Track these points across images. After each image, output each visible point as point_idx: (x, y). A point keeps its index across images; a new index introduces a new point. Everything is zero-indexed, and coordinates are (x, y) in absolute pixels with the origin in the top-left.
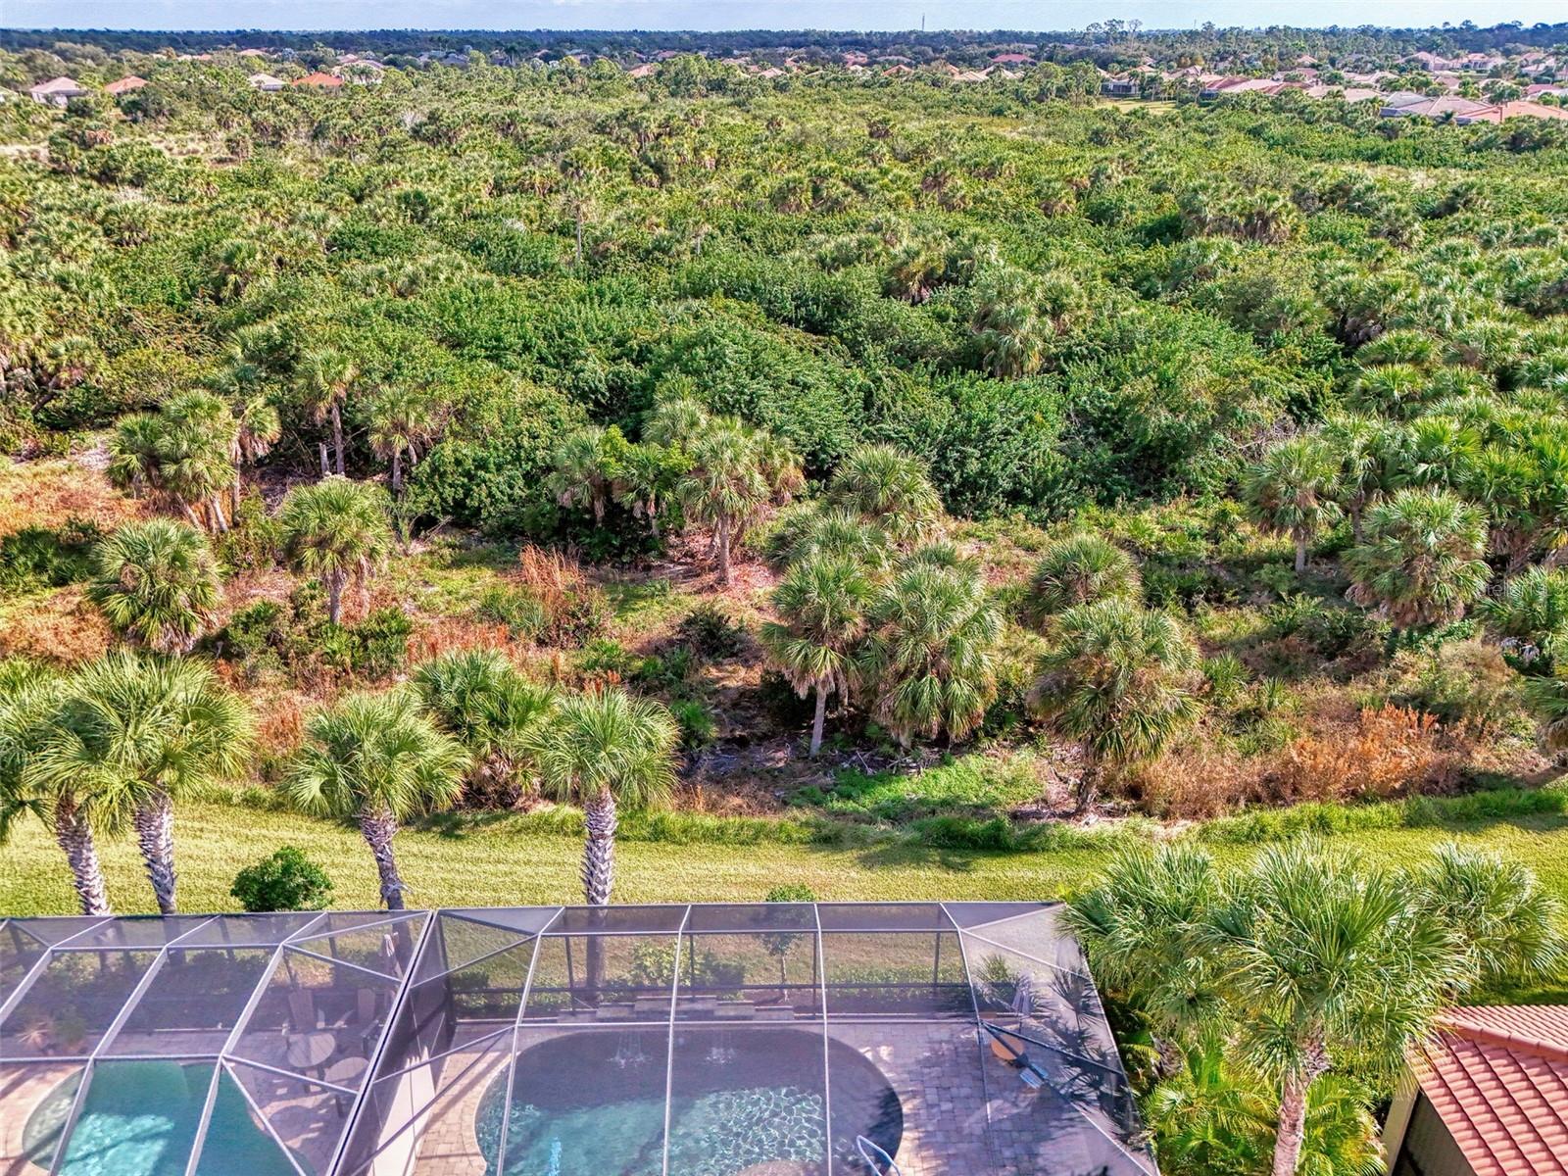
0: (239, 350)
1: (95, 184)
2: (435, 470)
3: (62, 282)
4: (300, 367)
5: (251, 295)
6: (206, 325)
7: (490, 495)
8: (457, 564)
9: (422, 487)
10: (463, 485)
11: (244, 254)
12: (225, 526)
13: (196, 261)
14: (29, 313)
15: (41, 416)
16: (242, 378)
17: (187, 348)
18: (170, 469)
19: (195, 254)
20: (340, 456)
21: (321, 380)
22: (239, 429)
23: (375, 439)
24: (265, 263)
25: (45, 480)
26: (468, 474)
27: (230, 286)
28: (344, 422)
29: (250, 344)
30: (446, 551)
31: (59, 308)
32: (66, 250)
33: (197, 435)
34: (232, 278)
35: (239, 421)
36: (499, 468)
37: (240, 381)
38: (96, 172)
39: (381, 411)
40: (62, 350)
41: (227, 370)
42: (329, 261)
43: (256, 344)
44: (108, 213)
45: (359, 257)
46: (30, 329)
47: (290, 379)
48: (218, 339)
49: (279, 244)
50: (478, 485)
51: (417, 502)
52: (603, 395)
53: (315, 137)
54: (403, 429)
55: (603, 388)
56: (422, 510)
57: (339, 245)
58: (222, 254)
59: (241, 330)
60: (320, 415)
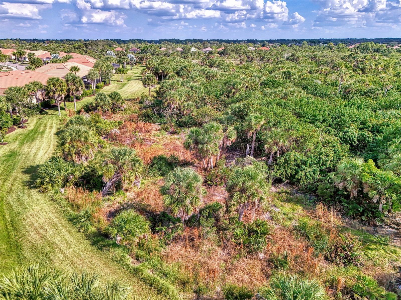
0: (230, 110)
1: (208, 67)
2: (286, 161)
3: (192, 88)
4: (247, 118)
5: (237, 95)
6: (223, 103)
7: (305, 175)
8: (288, 201)
9: (280, 167)
10: (295, 170)
11: (238, 84)
12: (212, 167)
13: (225, 85)
14: (181, 95)
15: (178, 122)
16: (229, 119)
17: (217, 109)
18: (200, 146)
19: (225, 84)
20: (253, 149)
21: (253, 123)
22: (223, 136)
23: (266, 146)
24: (243, 87)
25: (172, 140)
26: (298, 165)
27: (232, 93)
28: (256, 138)
29: (234, 109)
30: (284, 194)
31: (189, 94)
32: (195, 80)
33: (210, 137)
34: (233, 90)
35: (224, 133)
36: (311, 165)
37: (228, 120)
38: (209, 65)
39: (271, 137)
40: (186, 106)
41: (225, 116)
42: (260, 88)
43: (235, 109)
44: (208, 72)
45: (269, 87)
46: (180, 99)
47: (242, 121)
48: (225, 107)
49: (248, 82)
50: (301, 171)
51: (277, 173)
52: (355, 142)
53: (261, 60)
54: (277, 144)
55: (355, 140)
56: (278, 176)
57: (264, 84)
58: (232, 84)
59: (232, 105)
60: (250, 135)
